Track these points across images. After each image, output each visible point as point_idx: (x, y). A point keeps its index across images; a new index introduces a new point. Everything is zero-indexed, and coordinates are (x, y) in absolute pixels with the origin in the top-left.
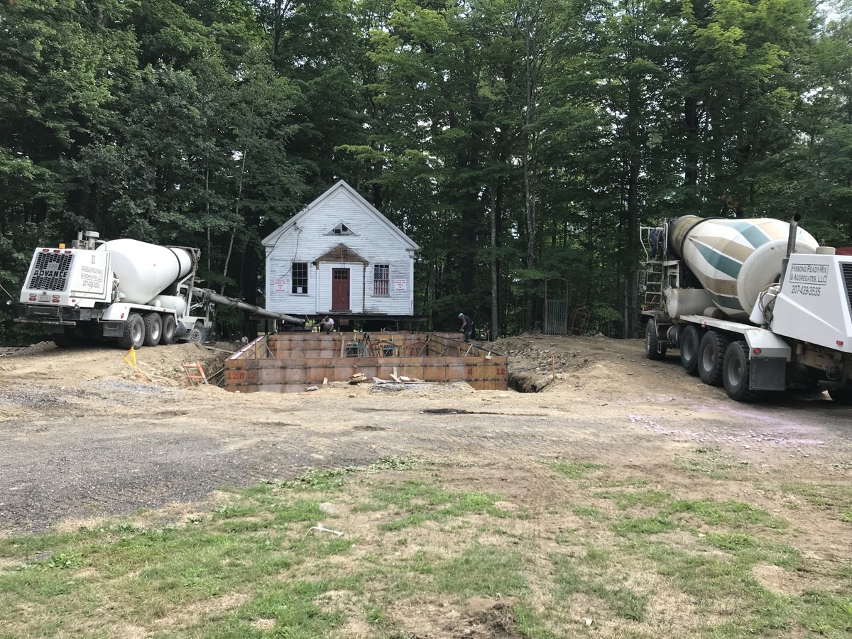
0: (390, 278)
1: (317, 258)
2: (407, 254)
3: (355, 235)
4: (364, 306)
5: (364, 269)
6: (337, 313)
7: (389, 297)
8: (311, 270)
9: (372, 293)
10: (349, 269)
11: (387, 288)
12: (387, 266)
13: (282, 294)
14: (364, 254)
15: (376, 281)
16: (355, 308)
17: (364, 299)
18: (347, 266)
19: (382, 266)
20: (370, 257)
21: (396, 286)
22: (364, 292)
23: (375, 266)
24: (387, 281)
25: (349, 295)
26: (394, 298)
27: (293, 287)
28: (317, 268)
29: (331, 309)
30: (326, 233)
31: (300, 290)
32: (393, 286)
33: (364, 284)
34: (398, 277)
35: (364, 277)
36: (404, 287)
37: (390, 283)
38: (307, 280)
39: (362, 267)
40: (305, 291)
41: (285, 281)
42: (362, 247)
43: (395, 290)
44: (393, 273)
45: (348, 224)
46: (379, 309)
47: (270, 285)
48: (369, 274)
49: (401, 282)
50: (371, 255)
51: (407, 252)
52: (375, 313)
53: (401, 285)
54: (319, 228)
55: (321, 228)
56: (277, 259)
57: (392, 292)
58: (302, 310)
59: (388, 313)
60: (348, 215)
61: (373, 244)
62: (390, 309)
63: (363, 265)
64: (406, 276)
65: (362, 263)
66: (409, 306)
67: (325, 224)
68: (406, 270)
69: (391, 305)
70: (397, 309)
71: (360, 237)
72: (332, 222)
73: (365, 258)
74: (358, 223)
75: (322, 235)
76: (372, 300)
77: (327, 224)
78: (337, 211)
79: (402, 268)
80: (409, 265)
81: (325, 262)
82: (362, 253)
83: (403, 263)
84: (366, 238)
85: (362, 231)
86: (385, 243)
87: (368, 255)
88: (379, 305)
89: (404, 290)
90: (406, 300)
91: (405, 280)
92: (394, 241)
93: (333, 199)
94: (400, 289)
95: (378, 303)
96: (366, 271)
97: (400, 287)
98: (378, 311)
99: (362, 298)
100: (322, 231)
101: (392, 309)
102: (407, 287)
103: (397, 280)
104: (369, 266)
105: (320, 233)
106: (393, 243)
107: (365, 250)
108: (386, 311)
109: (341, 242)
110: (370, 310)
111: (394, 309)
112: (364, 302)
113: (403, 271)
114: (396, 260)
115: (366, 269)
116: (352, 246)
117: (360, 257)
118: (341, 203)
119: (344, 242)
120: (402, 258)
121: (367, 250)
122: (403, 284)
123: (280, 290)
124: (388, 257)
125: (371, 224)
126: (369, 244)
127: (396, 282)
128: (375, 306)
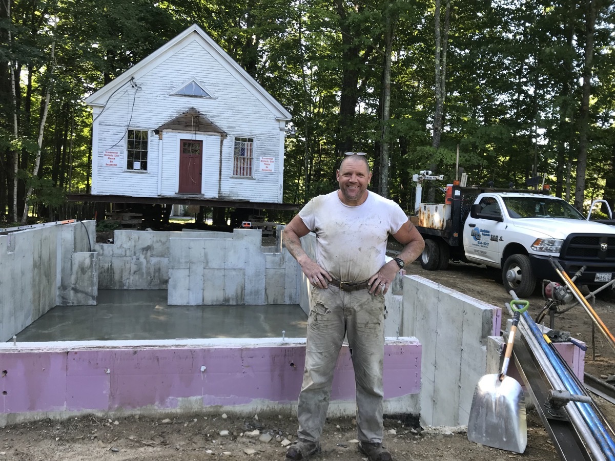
0: (254, 155)
1: (160, 125)
2: (276, 125)
3: (211, 98)
4: (220, 189)
5: (222, 142)
6: (185, 197)
7: (252, 178)
8: (152, 140)
9: (231, 174)
10: (202, 141)
11: (250, 169)
12: (251, 140)
13: (114, 169)
14: (221, 123)
15: (236, 159)
16: (209, 191)
17: (220, 181)
18: (199, 137)
19: (244, 140)
20: (229, 127)
21: (262, 166)
22: (221, 170)
23: (236, 139)
24: (251, 159)
25: (201, 174)
26: (258, 181)
27: (128, 162)
28: (160, 139)
29: (177, 191)
30: (173, 93)
31: (137, 165)
32: (258, 166)
33: (221, 161)
35: (221, 152)
36: (272, 167)
37: (254, 162)
38: (147, 152)
39: (218, 139)
40: (144, 166)
41: (117, 153)
42: (219, 114)
43: (260, 170)
44: (258, 149)
45: (203, 84)
46: (239, 193)
47: (99, 157)
48: (227, 149)
49: (268, 161)
50: (231, 125)
51: (277, 123)
52: (234, 198)
53: (268, 164)
54: (164, 86)
55: (166, 87)
56: (107, 124)
57: (256, 172)
58: (140, 191)
59: (250, 199)
60: (202, 72)
61: (234, 111)
62: (253, 194)
63: (220, 137)
64: (275, 154)
65: (219, 134)
66: (277, 191)
67: (171, 82)
68: (275, 146)
69: (255, 189)
70: (261, 194)
71: (217, 100)
72: (182, 79)
73: (222, 128)
74: (215, 82)
75: (167, 96)
76: (231, 182)
77: (174, 81)
78: (188, 65)
79: (270, 143)
80: (279, 140)
81: (170, 130)
82: (220, 122)
83: (271, 136)
84: (224, 103)
85: (221, 93)
86: (249, 110)
87: (227, 125)
88: (239, 189)
89: (271, 171)
90: (274, 183)
91: (274, 158)
92: (261, 108)
93: (183, 50)
94: (267, 169)
95: (238, 186)
96: (224, 144)
97: (267, 167)
98: (238, 196)
99: (218, 179)
100: (168, 91)
101: (255, 194)
102: (276, 167)
103: (262, 158)
104: (228, 138)
105: (166, 93)
106: (259, 110)
107: (223, 117)
108: (248, 197)
109: (192, 106)
110: (228, 195)
111: (258, 194)
112: (220, 185)
113: (271, 148)
114: (263, 132)
115: (224, 142)
116: (207, 112)
117: (216, 126)
118: (194, 56)
119: (196, 106)
120: (270, 130)
121: (226, 117)
122: (271, 163)
123: (110, 165)
124: (252, 129)
125: (231, 84)
126: (228, 110)
127: (261, 161)
128: (235, 190)
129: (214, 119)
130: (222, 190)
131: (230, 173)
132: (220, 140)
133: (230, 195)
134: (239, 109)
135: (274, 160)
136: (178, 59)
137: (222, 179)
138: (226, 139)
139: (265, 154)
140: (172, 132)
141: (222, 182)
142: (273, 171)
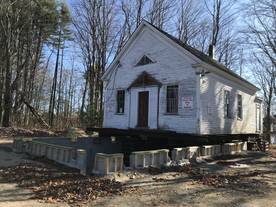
0: (179, 97)
1: (130, 85)
2: (193, 71)
4: (158, 123)
7: (177, 115)
8: (127, 94)
10: (148, 92)
13: (112, 113)
14: (159, 78)
16: (152, 125)
17: (158, 117)
18: (147, 89)
19: (172, 87)
21: (184, 104)
22: (158, 111)
23: (168, 87)
24: (177, 100)
26: (182, 116)
27: (117, 108)
28: (130, 93)
29: (136, 125)
32: (181, 105)
33: (158, 103)
34: (185, 95)
35: (158, 97)
36: (191, 104)
37: (179, 101)
38: (124, 102)
40: (123, 112)
41: (113, 104)
42: (158, 72)
43: (183, 108)
44: (181, 92)
45: (149, 55)
46: (169, 126)
47: (106, 107)
48: (162, 94)
49: (188, 100)
50: (164, 78)
51: (194, 70)
52: (166, 130)
53: (188, 103)
54: (132, 62)
55: (133, 62)
56: (110, 89)
57: (180, 110)
58: (121, 125)
59: (177, 130)
60: (149, 47)
61: (166, 67)
62: (178, 127)
63: (158, 87)
64: (193, 94)
65: (157, 85)
66: (195, 124)
67: (135, 59)
68: (193, 87)
69: (180, 122)
70: (184, 127)
71: (157, 63)
72: (139, 56)
73: (159, 81)
74: (156, 52)
75: (133, 67)
76: (164, 118)
77: (136, 58)
78: (142, 46)
79: (189, 85)
80: (196, 82)
81: (134, 87)
82: (157, 77)
83: (190, 80)
84: (160, 64)
85: (159, 58)
86: (175, 64)
87: (162, 78)
88: (169, 123)
89: (191, 107)
90: (193, 117)
91: (192, 97)
92: (183, 61)
93: (140, 38)
94: (187, 106)
95: (169, 121)
96: (160, 92)
97: (187, 105)
98: (168, 129)
99: (157, 116)
100: (133, 64)
101: (180, 127)
102: (194, 104)
103: (184, 98)
104: (162, 87)
105: (132, 66)
106: (181, 63)
107: (159, 73)
108: (175, 129)
109: (144, 70)
110: (162, 128)
111: (182, 127)
112: (158, 120)
113: (190, 89)
114: (184, 79)
115: (160, 90)
116: (151, 72)
117: (156, 80)
118: (145, 40)
119: (146, 70)
120: (189, 76)
121: (161, 73)
122: (190, 102)
123: (110, 111)
124: (177, 78)
125: (164, 50)
126: (162, 68)
127: (183, 100)
128: (167, 124)
129: (155, 76)
130: (159, 124)
131: (163, 111)
132: (158, 89)
133: (164, 128)
134: (169, 65)
135: (192, 99)
136: (138, 45)
137: (159, 116)
138: (161, 88)
139: (186, 95)
140: (135, 89)
141: (159, 118)
142: (192, 108)
